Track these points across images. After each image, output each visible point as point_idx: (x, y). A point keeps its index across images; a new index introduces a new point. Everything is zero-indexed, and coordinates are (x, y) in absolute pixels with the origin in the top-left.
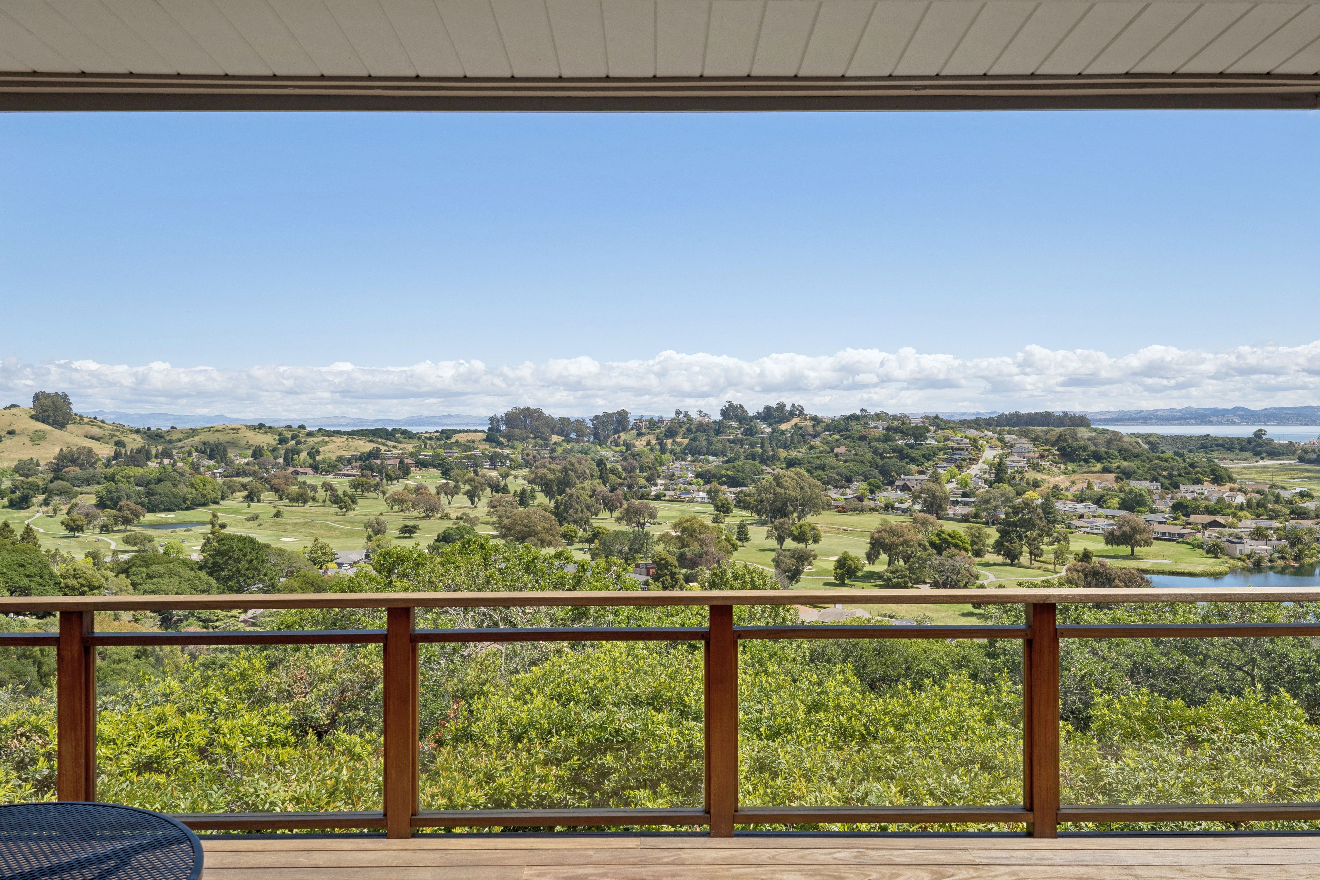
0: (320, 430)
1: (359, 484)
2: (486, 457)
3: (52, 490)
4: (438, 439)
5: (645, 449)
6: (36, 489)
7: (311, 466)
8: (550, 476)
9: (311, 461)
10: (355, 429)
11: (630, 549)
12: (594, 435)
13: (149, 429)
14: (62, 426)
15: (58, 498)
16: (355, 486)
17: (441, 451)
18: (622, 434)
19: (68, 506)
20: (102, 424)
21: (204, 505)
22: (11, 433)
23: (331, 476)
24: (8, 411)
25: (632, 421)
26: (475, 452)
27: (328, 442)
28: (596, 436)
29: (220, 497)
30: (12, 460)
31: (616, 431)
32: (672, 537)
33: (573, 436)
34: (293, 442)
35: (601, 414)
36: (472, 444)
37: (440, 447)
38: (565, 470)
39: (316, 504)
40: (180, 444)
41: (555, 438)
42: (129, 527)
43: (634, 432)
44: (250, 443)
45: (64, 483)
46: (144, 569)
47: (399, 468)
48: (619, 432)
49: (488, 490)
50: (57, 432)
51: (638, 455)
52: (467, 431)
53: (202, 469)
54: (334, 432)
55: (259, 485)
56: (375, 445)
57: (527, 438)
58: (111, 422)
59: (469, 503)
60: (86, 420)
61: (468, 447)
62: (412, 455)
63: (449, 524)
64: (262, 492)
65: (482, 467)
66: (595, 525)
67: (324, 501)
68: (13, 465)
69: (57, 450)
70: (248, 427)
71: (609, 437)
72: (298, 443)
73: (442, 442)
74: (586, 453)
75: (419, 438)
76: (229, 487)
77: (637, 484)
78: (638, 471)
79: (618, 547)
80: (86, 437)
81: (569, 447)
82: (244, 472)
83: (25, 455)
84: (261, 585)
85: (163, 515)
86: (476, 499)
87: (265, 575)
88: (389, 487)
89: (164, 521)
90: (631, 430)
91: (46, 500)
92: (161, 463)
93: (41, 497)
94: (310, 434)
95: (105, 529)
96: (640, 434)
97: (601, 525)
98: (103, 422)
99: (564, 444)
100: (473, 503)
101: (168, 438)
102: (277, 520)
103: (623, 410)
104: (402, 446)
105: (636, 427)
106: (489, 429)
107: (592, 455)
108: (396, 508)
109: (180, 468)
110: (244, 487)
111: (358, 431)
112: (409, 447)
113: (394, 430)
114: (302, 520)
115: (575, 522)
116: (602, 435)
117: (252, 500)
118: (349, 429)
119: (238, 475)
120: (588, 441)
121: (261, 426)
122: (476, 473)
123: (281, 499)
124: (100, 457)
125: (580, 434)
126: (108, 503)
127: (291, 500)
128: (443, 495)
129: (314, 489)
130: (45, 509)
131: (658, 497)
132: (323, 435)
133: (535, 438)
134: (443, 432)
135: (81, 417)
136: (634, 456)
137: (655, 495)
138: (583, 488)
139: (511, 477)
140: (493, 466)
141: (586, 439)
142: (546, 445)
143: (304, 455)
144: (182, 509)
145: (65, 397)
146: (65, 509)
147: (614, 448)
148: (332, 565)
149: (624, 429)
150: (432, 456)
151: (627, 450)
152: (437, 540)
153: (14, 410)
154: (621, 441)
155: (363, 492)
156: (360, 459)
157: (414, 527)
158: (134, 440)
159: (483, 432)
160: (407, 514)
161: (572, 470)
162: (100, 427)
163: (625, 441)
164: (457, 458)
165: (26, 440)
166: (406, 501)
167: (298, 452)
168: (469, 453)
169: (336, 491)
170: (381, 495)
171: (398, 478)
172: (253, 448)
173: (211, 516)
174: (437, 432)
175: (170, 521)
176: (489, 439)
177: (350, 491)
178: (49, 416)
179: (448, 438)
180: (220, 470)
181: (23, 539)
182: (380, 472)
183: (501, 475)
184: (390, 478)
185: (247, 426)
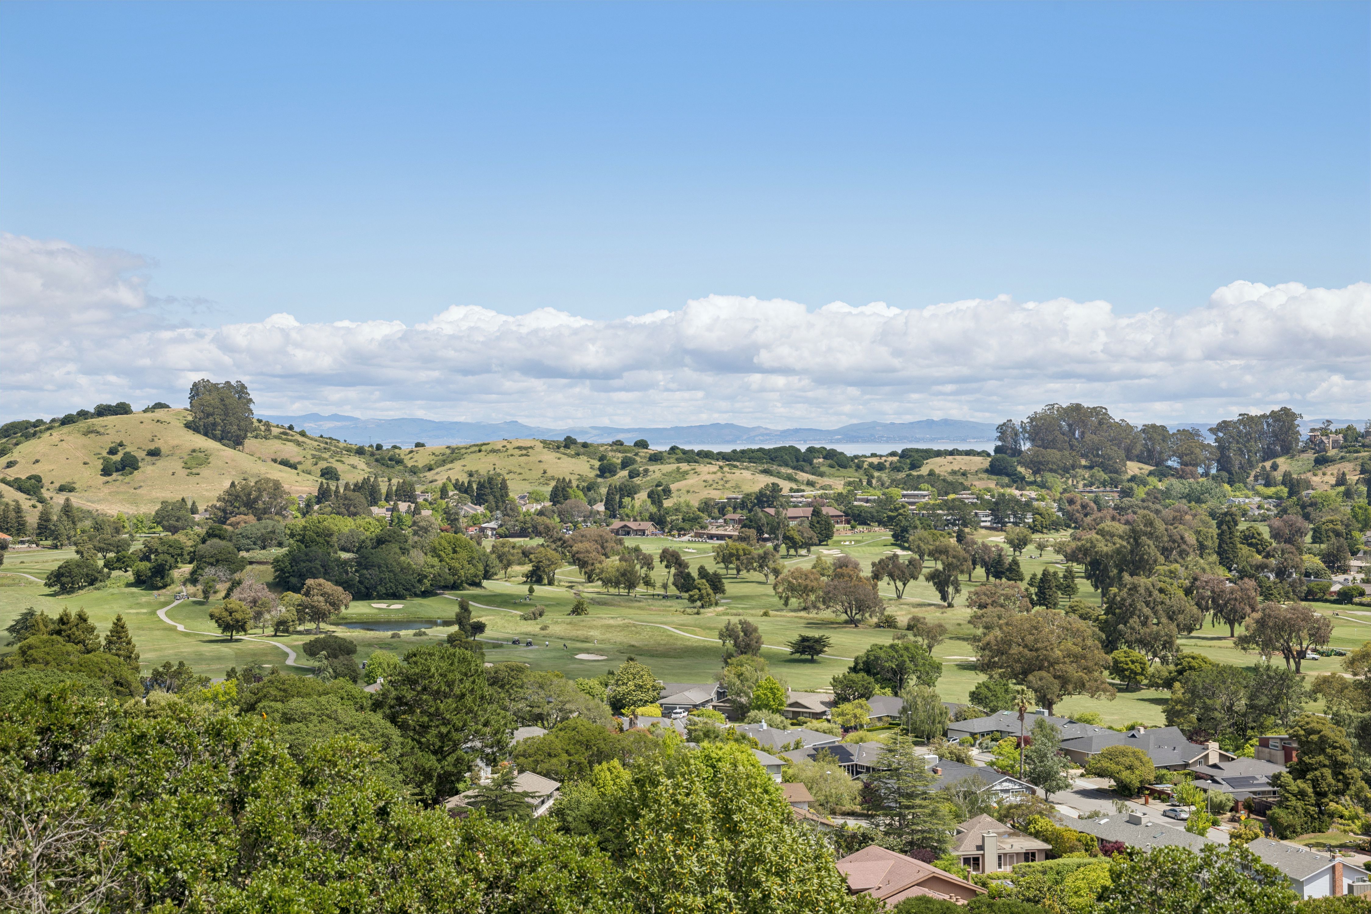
0: (673, 449)
1: (731, 555)
2: (985, 504)
3: (202, 557)
4: (896, 468)
5: (1333, 493)
6: (178, 554)
7: (652, 518)
8: (1104, 547)
9: (653, 509)
10: (739, 448)
11: (1251, 706)
12: (1218, 461)
13: (379, 447)
14: (237, 442)
15: (213, 570)
16: (726, 558)
17: (896, 492)
18: (1281, 461)
19: (228, 585)
20: (301, 439)
21: (454, 587)
22: (154, 453)
23: (686, 538)
24: (149, 415)
25: (1304, 433)
26: (966, 496)
27: (686, 473)
28: (1224, 464)
29: (481, 573)
30: (153, 501)
31: (1269, 454)
32: (1344, 686)
33: (1173, 463)
34: (625, 473)
35: (1236, 418)
36: (961, 480)
37: (895, 483)
38: (1135, 536)
39: (651, 591)
40: (430, 475)
41: (1133, 468)
42: (322, 625)
43: (1310, 456)
44: (550, 473)
45: (223, 543)
46: (279, 705)
47: (812, 526)
48: (1276, 455)
49: (980, 572)
50: (228, 452)
51: (1313, 504)
52: (951, 453)
53: (463, 522)
54: (700, 453)
55: (551, 553)
56: (771, 480)
57: (1073, 467)
58: (316, 436)
59: (935, 597)
60: (275, 431)
61: (951, 484)
62: (839, 498)
63: (886, 639)
64: (558, 565)
65: (976, 525)
66: (1186, 651)
67: (665, 586)
68: (152, 509)
69: (227, 484)
70: (546, 444)
71: (1252, 466)
72: (631, 477)
73: (902, 475)
74: (1199, 501)
75: (859, 467)
76: (500, 558)
77: (1296, 567)
78: (1308, 539)
79: (1222, 700)
80: (275, 461)
81: (1161, 486)
82: (535, 527)
83: (172, 494)
84: (478, 744)
85: (383, 605)
86: (951, 590)
87: (486, 724)
88: (787, 562)
89: (383, 617)
90: (1303, 451)
91: (193, 573)
92: (394, 509)
93: (186, 569)
94: (656, 458)
95: (282, 627)
96: (1322, 461)
97: (1196, 652)
98: (303, 434)
99: (1153, 481)
100: (944, 598)
101: (410, 464)
102: (574, 618)
103: (1285, 411)
104: (826, 481)
105: (1314, 444)
106: (998, 450)
107: (1212, 503)
108: (794, 601)
109: (424, 519)
110: (526, 554)
111: (743, 452)
112: (838, 485)
113: (811, 450)
114: (619, 622)
115: (1143, 643)
116: (1236, 461)
117: (539, 581)
118: (727, 449)
119: (523, 533)
120: (1206, 474)
121: (569, 442)
122: (960, 538)
123: (590, 580)
124: (295, 496)
125: (1189, 460)
126: (294, 580)
127: (606, 582)
128: (886, 579)
129: (648, 562)
130: (191, 589)
131: (1345, 597)
132: (679, 460)
133: (1091, 468)
134: (905, 454)
135: (267, 425)
136: (1303, 507)
137: (1339, 593)
138: (1173, 574)
139: (1031, 547)
140: (999, 524)
141: (1200, 470)
142: (1114, 483)
143: (642, 496)
144: (416, 595)
145: (241, 389)
146: (222, 588)
147: (1260, 488)
148: (654, 710)
149: (1287, 450)
150: (879, 501)
151: (1291, 494)
152: (854, 670)
153: (159, 414)
154: (1278, 476)
155: (739, 571)
156: (742, 505)
157: (818, 641)
158: (354, 467)
159: (985, 454)
160: (813, 615)
161: (1150, 535)
162: (298, 444)
163: (1286, 475)
164: (925, 507)
165: (177, 465)
166: (812, 590)
167: (630, 491)
168: (952, 496)
169: (687, 566)
170: (772, 577)
171: (807, 545)
172: (553, 483)
173: (457, 609)
174: (893, 454)
175: (393, 617)
176: (995, 469)
177: (712, 567)
178: (214, 425)
179: (914, 466)
180: (493, 524)
181: (110, 642)
182: (773, 531)
183: (1010, 542)
184: (793, 544)
185: (543, 442)
